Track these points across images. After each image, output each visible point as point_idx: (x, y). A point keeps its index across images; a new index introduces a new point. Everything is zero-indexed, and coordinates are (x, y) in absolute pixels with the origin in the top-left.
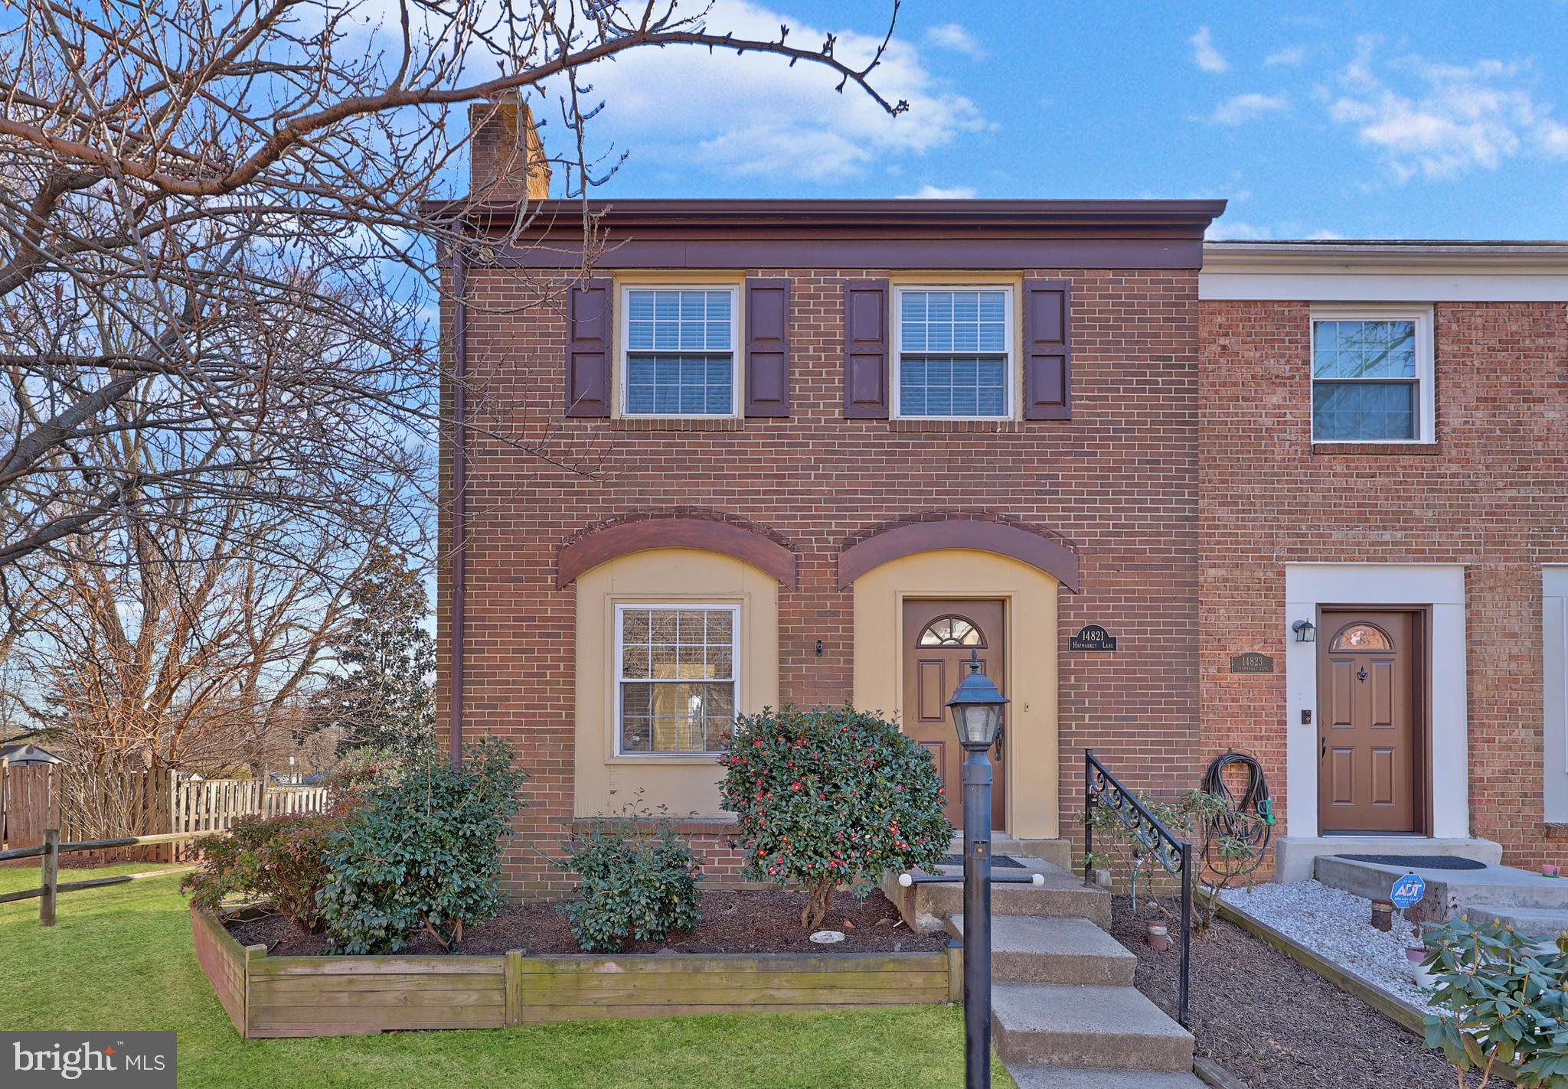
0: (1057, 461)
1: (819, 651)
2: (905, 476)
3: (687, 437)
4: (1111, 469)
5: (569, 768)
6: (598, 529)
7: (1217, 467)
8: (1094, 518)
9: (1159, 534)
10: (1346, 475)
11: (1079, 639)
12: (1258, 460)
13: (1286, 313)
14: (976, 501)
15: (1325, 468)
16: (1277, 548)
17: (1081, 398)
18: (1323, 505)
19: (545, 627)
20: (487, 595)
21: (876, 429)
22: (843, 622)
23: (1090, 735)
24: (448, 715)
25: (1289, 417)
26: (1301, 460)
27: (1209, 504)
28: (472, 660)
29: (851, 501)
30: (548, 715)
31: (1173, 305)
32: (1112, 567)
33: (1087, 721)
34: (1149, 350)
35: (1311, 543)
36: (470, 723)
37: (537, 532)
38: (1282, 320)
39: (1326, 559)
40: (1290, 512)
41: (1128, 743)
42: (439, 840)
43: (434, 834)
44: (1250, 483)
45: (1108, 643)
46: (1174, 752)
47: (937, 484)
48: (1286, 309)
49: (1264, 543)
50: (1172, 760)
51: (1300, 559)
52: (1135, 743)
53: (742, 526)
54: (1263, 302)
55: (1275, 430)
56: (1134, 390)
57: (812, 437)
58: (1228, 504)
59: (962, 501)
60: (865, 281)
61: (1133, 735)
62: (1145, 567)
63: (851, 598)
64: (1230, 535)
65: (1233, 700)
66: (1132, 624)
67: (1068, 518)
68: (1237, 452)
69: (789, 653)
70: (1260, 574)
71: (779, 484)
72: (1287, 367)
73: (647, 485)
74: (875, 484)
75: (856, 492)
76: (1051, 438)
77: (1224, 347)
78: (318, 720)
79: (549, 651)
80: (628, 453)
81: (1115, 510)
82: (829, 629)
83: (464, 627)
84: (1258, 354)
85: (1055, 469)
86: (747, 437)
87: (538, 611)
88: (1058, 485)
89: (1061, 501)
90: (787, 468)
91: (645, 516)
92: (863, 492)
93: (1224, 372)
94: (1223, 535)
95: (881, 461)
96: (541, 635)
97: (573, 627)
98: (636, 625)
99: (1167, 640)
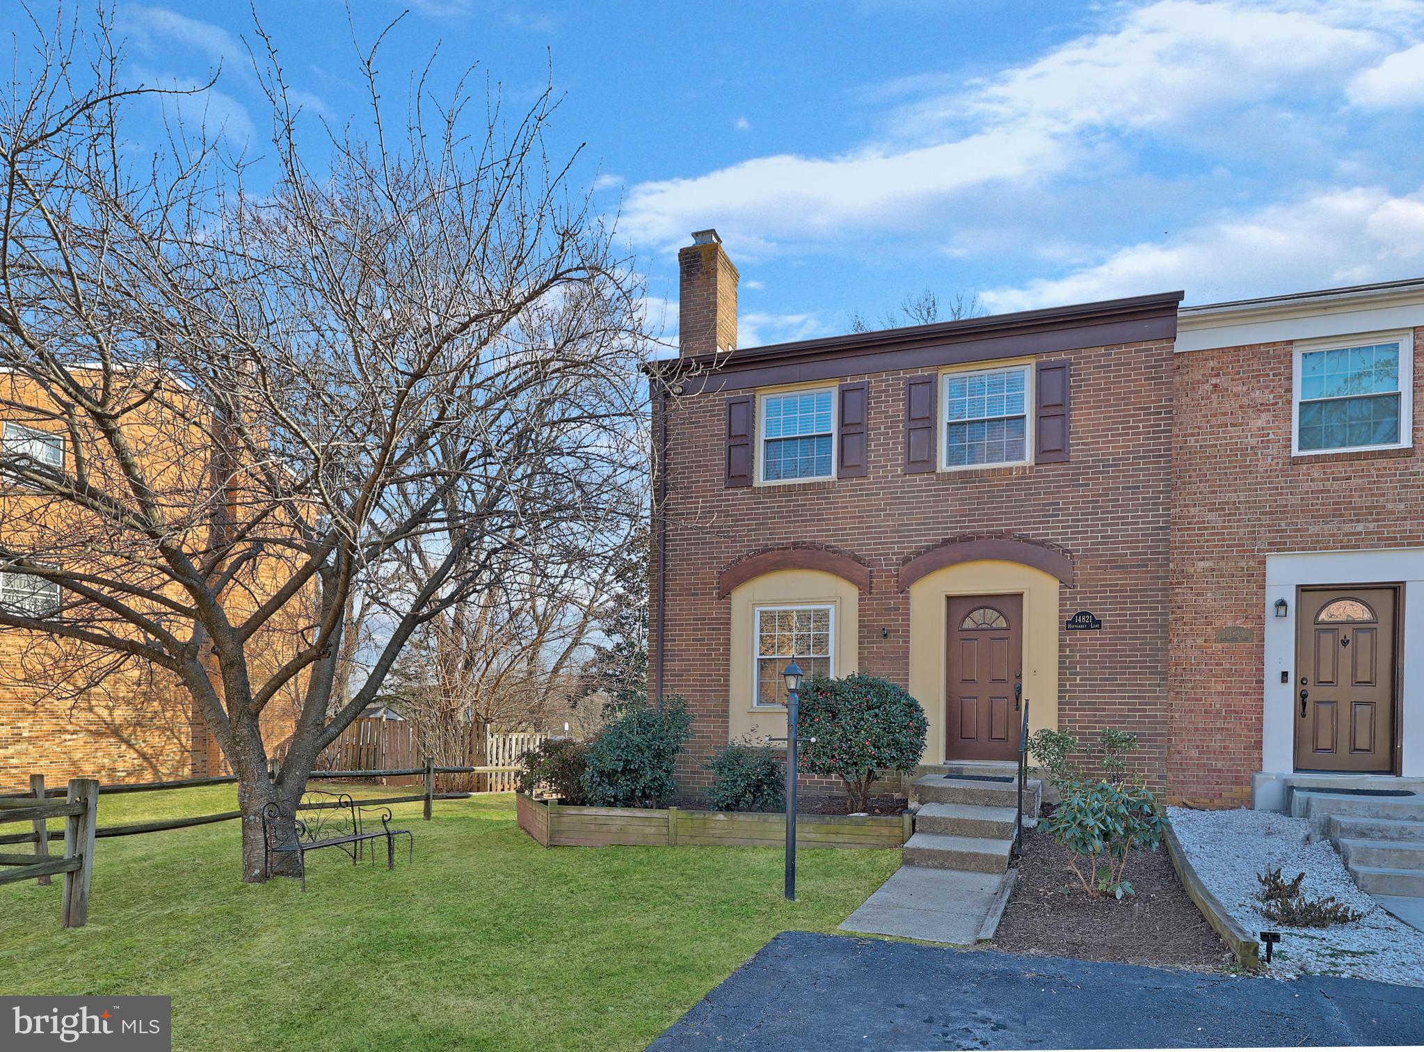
0: (1059, 492)
1: (885, 635)
2: (947, 511)
3: (800, 495)
4: (1100, 495)
5: (725, 715)
6: (744, 560)
7: (1207, 481)
8: (1086, 532)
9: (1138, 541)
10: (1322, 480)
11: (1073, 622)
12: (1243, 473)
13: (1271, 352)
14: (997, 525)
15: (1304, 475)
16: (1259, 542)
17: (1078, 444)
18: (1302, 506)
19: (712, 624)
20: (678, 605)
21: (927, 479)
22: (902, 614)
23: (1080, 691)
24: (654, 681)
25: (1271, 436)
26: (1281, 470)
27: (1200, 511)
28: (669, 646)
29: (908, 531)
30: (713, 681)
31: (1152, 367)
32: (1100, 568)
33: (1078, 682)
34: (1133, 404)
35: (1289, 537)
36: (667, 686)
37: (707, 563)
38: (1268, 358)
39: (1303, 549)
40: (1271, 513)
41: (1109, 698)
42: (640, 750)
43: (637, 746)
44: (1235, 491)
45: (1096, 623)
46: (1147, 704)
47: (969, 515)
48: (1271, 349)
49: (1248, 538)
50: (1145, 710)
51: (1279, 550)
52: (1116, 698)
53: (835, 552)
54: (1251, 346)
55: (1259, 448)
56: (1120, 435)
57: (882, 488)
58: (1217, 510)
59: (987, 526)
60: (920, 376)
61: (1114, 691)
62: (1126, 567)
63: (908, 598)
64: (1217, 534)
65: (1217, 664)
66: (1115, 609)
67: (1066, 533)
68: (1225, 468)
69: (865, 637)
70: (1243, 564)
71: (859, 523)
72: (1271, 396)
73: (774, 528)
74: (925, 518)
75: (912, 525)
76: (1054, 476)
77: (1215, 386)
78: (587, 688)
79: (714, 639)
80: (763, 508)
81: (1103, 525)
82: (893, 620)
83: (664, 625)
84: (1245, 388)
85: (1056, 498)
86: (839, 492)
87: (708, 614)
88: (1060, 509)
89: (1061, 521)
90: (865, 511)
91: (774, 549)
92: (917, 524)
93: (1214, 405)
94: (1212, 534)
95: (930, 502)
96: (709, 629)
97: (729, 624)
98: (767, 618)
99: (1142, 621)
